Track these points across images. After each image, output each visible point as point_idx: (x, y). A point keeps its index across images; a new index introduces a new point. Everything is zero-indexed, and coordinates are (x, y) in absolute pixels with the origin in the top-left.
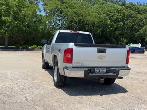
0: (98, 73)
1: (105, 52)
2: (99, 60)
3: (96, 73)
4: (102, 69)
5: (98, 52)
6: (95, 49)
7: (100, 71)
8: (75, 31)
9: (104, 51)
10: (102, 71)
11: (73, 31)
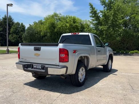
0: (36, 68)
1: (40, 50)
2: (36, 57)
3: (34, 69)
4: (38, 65)
5: (35, 50)
6: (32, 48)
7: (37, 67)
8: (74, 33)
9: (38, 49)
10: (38, 67)
11: (73, 33)
